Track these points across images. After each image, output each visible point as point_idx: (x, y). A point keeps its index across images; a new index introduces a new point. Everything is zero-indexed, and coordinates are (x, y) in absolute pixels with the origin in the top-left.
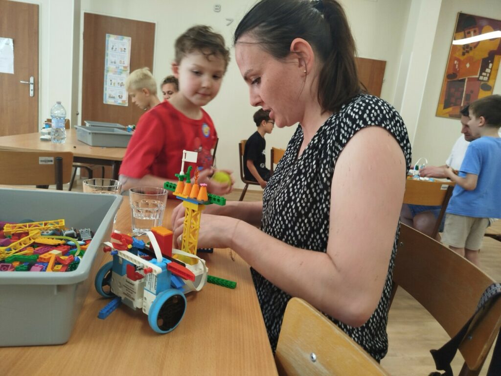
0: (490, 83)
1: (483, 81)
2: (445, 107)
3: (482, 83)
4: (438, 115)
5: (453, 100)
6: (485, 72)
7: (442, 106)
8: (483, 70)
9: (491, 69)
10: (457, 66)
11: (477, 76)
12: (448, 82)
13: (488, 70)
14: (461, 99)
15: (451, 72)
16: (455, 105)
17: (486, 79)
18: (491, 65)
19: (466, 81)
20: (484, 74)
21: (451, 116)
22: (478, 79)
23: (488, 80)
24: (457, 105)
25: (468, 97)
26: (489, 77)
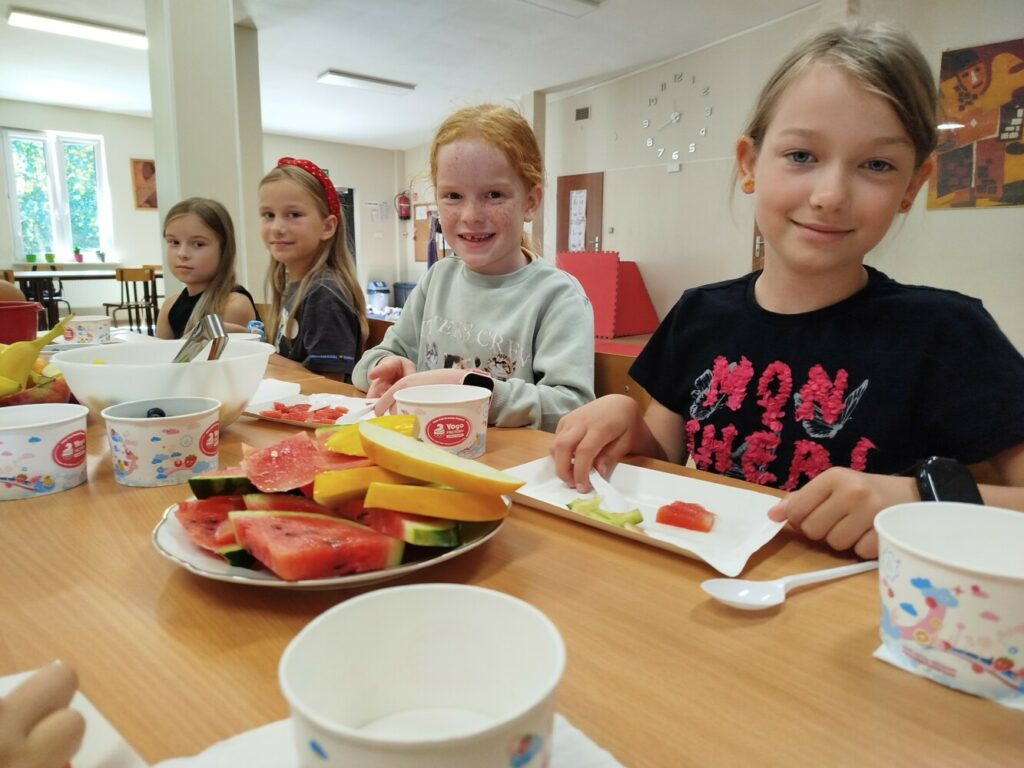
1: (1008, 140)
2: (940, 196)
3: (1008, 144)
4: (930, 207)
5: (954, 181)
6: (1010, 125)
7: (935, 194)
8: (1006, 123)
9: (1023, 118)
11: (996, 135)
13: (1016, 121)
14: (969, 175)
16: (960, 187)
18: (1020, 112)
19: (975, 147)
20: (1008, 129)
21: (955, 205)
22: (998, 139)
23: (1019, 138)
24: (964, 187)
25: (982, 172)
26: (1020, 132)
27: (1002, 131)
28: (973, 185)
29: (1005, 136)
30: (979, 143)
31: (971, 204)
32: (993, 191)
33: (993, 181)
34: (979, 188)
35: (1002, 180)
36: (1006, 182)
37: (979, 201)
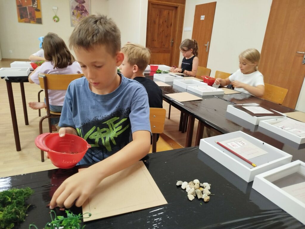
0: (38, 8)
1: (35, 7)
2: (21, 19)
3: (35, 8)
4: (19, 22)
5: (24, 16)
6: (34, 4)
7: (20, 18)
8: (33, 3)
9: (37, 3)
10: (21, 2)
11: (32, 6)
12: (19, 8)
13: (36, 3)
14: (28, 15)
15: (19, 4)
16: (26, 17)
17: (36, 7)
18: (36, 1)
19: (27, 8)
20: (34, 5)
21: (26, 22)
22: (32, 7)
23: (37, 7)
24: (27, 18)
25: (30, 14)
26: (37, 6)
27: (33, 5)
28: (29, 17)
29: (34, 6)
30: (28, 7)
31: (29, 22)
32: (34, 20)
33: (33, 17)
34: (31, 18)
35: (35, 17)
36: (37, 17)
37: (31, 22)
